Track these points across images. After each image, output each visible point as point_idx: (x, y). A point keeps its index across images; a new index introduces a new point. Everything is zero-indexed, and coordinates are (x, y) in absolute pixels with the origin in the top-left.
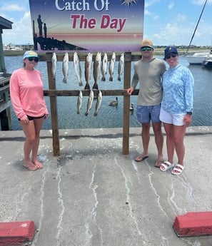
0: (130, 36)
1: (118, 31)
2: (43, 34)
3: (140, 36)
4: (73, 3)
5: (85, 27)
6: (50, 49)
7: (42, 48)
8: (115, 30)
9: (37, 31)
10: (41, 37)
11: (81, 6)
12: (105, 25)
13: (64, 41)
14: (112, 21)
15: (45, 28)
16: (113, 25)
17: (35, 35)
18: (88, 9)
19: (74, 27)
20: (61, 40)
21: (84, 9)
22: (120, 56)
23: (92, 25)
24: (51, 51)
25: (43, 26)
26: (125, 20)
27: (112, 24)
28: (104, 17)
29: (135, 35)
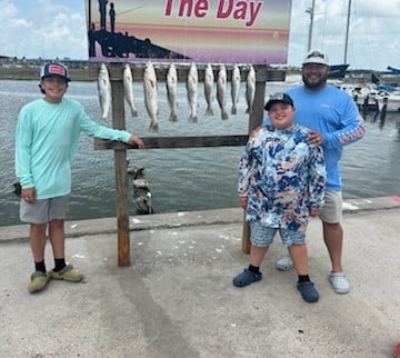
0: (266, 35)
1: (247, 25)
2: (108, 26)
3: (284, 36)
5: (189, 15)
6: (121, 56)
7: (105, 53)
8: (242, 23)
9: (96, 17)
12: (224, 12)
13: (148, 40)
14: (238, 5)
15: (112, 13)
16: (240, 14)
17: (91, 25)
19: (168, 13)
20: (143, 39)
22: (248, 72)
23: (201, 12)
24: (122, 60)
25: (108, 7)
26: (260, 4)
27: (237, 11)
29: (275, 33)
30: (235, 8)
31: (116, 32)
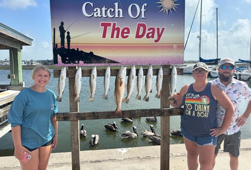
0: (169, 47)
1: (156, 41)
2: (66, 45)
3: (181, 47)
4: (104, 9)
5: (117, 37)
6: (74, 63)
7: (64, 61)
8: (152, 40)
9: (58, 40)
10: (63, 48)
11: (113, 13)
12: (140, 34)
13: (91, 53)
14: (149, 30)
15: (69, 38)
17: (55, 45)
18: (121, 16)
19: (104, 36)
20: (89, 52)
21: (117, 16)
23: (125, 35)
26: (163, 29)
27: (149, 34)
28: (139, 25)
29: (175, 45)
30: (147, 32)
31: (71, 48)
